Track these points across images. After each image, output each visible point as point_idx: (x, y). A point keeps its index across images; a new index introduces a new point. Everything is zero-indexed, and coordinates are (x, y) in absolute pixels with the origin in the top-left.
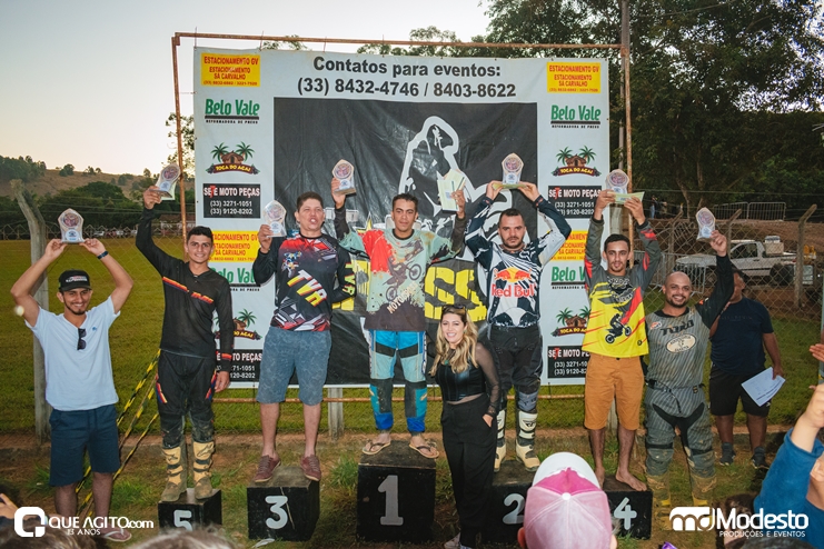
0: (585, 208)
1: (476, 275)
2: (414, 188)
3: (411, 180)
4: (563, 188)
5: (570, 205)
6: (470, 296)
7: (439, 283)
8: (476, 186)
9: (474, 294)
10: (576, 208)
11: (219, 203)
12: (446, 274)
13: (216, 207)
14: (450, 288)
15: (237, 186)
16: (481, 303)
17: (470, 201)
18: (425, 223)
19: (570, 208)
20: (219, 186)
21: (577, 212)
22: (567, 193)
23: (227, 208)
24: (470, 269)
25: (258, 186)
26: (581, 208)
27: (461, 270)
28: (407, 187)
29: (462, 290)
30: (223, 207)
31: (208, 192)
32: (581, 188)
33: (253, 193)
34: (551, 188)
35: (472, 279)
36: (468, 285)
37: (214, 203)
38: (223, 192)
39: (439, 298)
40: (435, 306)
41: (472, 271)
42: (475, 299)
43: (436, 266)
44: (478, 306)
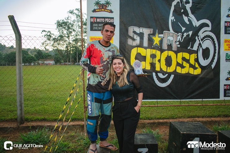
1: (197, 56)
2: (175, 20)
3: (173, 18)
6: (195, 64)
7: (184, 59)
8: (198, 21)
9: (196, 63)
11: (97, 25)
12: (186, 55)
13: (95, 27)
14: (188, 61)
15: (104, 18)
16: (199, 67)
17: (196, 26)
18: (179, 35)
20: (97, 18)
23: (100, 27)
24: (195, 53)
25: (113, 18)
27: (192, 54)
28: (172, 20)
29: (192, 62)
30: (98, 27)
31: (92, 20)
33: (111, 21)
35: (196, 57)
36: (194, 60)
37: (94, 25)
38: (98, 20)
39: (183, 65)
40: (182, 68)
41: (196, 54)
42: (197, 66)
43: (183, 52)
44: (198, 68)
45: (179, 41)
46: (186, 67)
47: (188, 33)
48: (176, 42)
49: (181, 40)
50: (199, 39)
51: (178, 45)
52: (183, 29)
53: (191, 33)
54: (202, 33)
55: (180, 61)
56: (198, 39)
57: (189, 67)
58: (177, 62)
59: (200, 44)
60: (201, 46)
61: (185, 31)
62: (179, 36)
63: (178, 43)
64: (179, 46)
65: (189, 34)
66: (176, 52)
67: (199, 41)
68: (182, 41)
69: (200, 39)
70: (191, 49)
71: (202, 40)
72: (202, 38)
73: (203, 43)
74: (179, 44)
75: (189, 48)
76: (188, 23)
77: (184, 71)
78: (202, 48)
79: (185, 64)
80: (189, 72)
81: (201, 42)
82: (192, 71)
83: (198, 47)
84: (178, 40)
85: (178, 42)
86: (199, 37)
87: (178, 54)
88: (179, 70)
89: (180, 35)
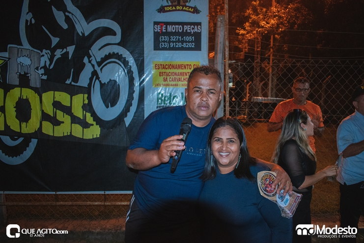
0: (186, 42)
1: (89, 98)
2: (33, 21)
3: (31, 15)
4: (167, 24)
5: (173, 38)
6: (85, 116)
7: (57, 105)
8: (88, 21)
9: (88, 115)
10: (179, 41)
12: (63, 97)
14: (68, 110)
16: (94, 123)
17: (83, 34)
18: (44, 53)
19: (173, 42)
21: (179, 45)
22: (170, 29)
24: (84, 93)
26: (183, 42)
27: (77, 94)
28: (27, 21)
29: (78, 111)
32: (183, 24)
34: (156, 23)
35: (86, 102)
36: (83, 107)
39: (57, 118)
40: (54, 125)
41: (86, 96)
42: (90, 119)
43: (55, 91)
44: (93, 125)
45: (45, 67)
46: (63, 122)
47: (65, 50)
48: (37, 68)
49: (50, 65)
50: (92, 62)
51: (42, 74)
52: (55, 41)
53: (71, 49)
54: (100, 50)
55: (49, 110)
56: (90, 62)
57: (72, 123)
58: (43, 111)
59: (95, 73)
60: (98, 78)
61: (58, 46)
62: (43, 56)
63: (42, 71)
64: (45, 77)
65: (67, 53)
66: (39, 92)
67: (93, 66)
68: (51, 67)
69: (94, 62)
70: (73, 83)
71: (99, 64)
72: (99, 60)
73: (101, 69)
74: (45, 74)
75: (68, 82)
76: (65, 26)
77: (60, 132)
78: (100, 81)
79: (60, 115)
80: (71, 133)
81: (98, 69)
82: (78, 131)
83: (91, 79)
84: (42, 64)
85: (43, 69)
86: (93, 58)
87: (44, 95)
88: (48, 129)
89: (46, 55)
